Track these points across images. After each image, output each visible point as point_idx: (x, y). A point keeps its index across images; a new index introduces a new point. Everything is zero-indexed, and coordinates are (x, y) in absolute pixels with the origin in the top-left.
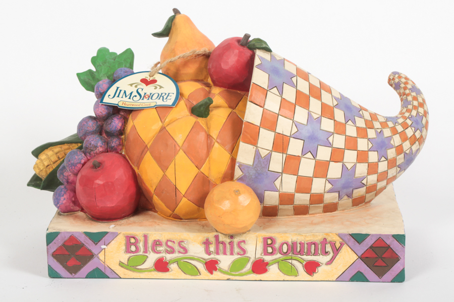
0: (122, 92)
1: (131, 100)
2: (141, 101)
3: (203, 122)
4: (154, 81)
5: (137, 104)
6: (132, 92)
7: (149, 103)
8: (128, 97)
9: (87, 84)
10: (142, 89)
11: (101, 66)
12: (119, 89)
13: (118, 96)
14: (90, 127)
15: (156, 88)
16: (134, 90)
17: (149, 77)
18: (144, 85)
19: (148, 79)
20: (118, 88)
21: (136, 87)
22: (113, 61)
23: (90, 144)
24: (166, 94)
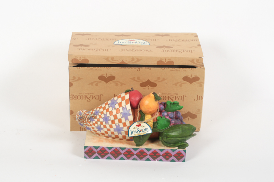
4: (140, 125)
10: (138, 129)
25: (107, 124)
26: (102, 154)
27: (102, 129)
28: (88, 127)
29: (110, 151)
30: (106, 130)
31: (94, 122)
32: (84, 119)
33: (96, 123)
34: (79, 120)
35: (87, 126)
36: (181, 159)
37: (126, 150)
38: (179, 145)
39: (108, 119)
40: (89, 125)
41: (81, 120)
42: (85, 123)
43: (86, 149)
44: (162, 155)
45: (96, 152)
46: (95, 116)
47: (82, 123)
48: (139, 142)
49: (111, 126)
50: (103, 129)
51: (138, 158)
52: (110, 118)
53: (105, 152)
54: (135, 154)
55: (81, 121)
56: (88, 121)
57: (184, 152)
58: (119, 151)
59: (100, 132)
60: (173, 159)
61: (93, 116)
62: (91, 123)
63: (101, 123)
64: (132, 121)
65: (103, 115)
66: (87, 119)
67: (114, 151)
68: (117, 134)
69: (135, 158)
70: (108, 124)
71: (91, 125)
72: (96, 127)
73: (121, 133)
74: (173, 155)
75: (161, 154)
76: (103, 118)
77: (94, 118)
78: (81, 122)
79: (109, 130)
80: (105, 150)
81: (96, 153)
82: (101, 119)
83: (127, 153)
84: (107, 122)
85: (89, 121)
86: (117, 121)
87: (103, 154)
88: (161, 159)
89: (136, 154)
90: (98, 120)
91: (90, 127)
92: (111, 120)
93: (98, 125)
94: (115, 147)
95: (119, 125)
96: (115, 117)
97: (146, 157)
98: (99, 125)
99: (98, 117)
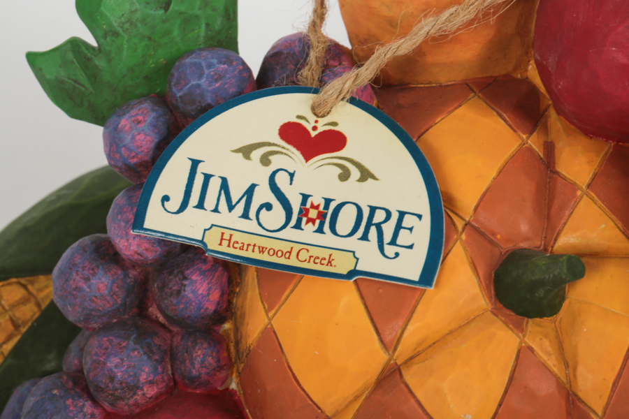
0: (215, 185)
1: (251, 225)
2: (290, 233)
3: (546, 343)
4: (334, 141)
5: (277, 245)
6: (253, 186)
7: (325, 253)
8: (240, 209)
9: (71, 98)
10: (292, 175)
11: (116, 34)
12: (201, 169)
13: (200, 205)
14: (103, 297)
15: (345, 176)
16: (260, 176)
17: (312, 118)
18: (298, 155)
19: (309, 127)
20: (195, 163)
21: (265, 161)
22: (161, 12)
23: (112, 379)
24: (389, 214)
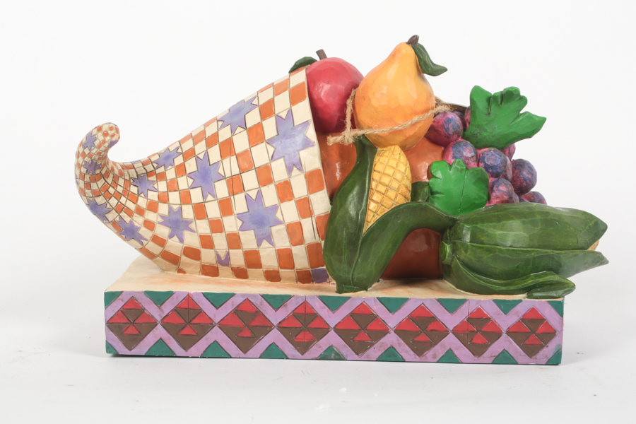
25: (210, 198)
26: (185, 332)
27: (186, 224)
28: (127, 219)
29: (217, 315)
30: (203, 227)
31: (153, 196)
32: (110, 180)
33: (163, 198)
34: (87, 178)
35: (123, 214)
36: (542, 347)
37: (291, 307)
38: (530, 282)
39: (213, 175)
40: (130, 213)
41: (96, 181)
42: (113, 202)
43: (114, 304)
44: (456, 332)
45: (159, 319)
46: (161, 170)
47: (100, 200)
48: (350, 264)
49: (226, 207)
50: (192, 226)
51: (346, 350)
52: (221, 171)
53: (194, 321)
54: (332, 325)
55: (94, 186)
56: (126, 193)
57: (553, 311)
58: (258, 313)
59: (181, 241)
60: (504, 352)
61: (149, 174)
62: (142, 202)
63: (185, 198)
64: (317, 171)
65: (193, 160)
66: (121, 181)
67: (238, 311)
68: (253, 246)
69: (330, 348)
70: (214, 196)
71: (140, 211)
72: (162, 217)
73: (269, 238)
74: (504, 328)
75: (451, 327)
76: (190, 175)
77: (153, 178)
78: (97, 194)
79: (217, 226)
80: (199, 311)
81: (159, 327)
82: (184, 178)
83: (298, 324)
84: (208, 190)
85: (134, 189)
86: (250, 180)
87: (187, 331)
88: (450, 350)
89: (337, 329)
90: (172, 186)
91: (138, 221)
92: (228, 175)
93: (170, 210)
94: (243, 295)
95: (260, 194)
96: (245, 161)
97: (383, 340)
98: (175, 208)
99: (171, 174)
